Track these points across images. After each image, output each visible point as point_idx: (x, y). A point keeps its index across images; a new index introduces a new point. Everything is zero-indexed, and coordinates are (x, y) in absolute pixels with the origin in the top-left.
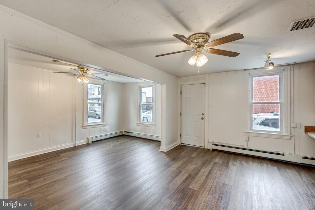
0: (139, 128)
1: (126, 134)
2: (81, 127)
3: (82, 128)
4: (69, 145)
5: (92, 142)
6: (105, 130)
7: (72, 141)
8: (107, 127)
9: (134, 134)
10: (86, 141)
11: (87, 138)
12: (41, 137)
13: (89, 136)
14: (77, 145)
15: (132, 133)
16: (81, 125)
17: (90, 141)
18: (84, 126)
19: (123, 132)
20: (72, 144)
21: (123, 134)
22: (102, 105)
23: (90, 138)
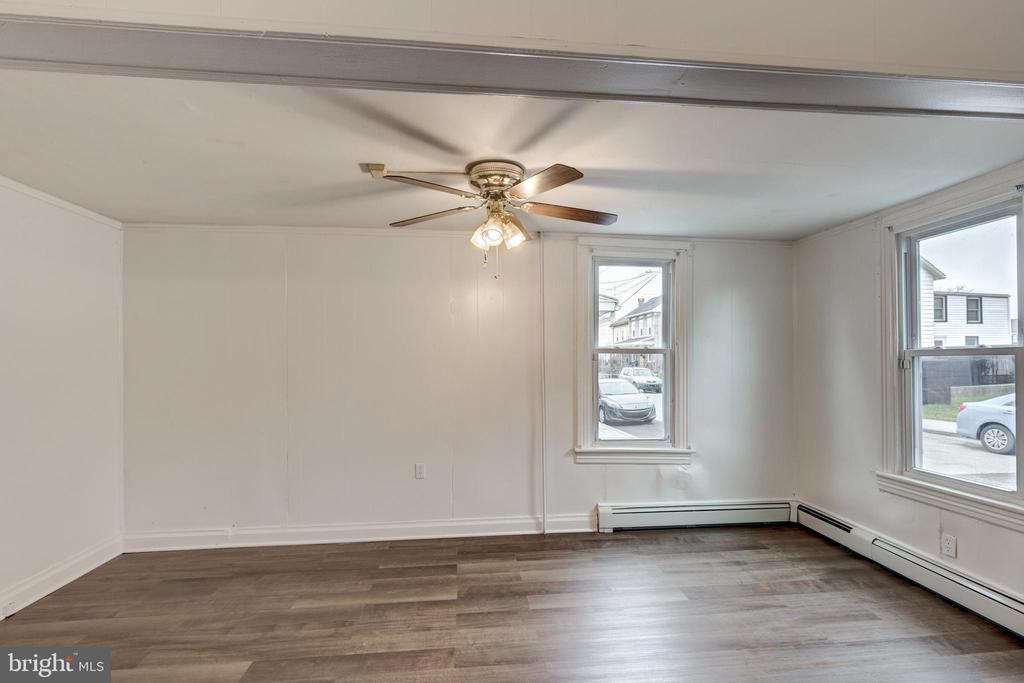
0: (895, 510)
1: (808, 521)
2: (568, 454)
3: (571, 459)
4: (518, 524)
5: (617, 530)
6: (682, 484)
7: (532, 512)
8: (694, 469)
9: (862, 537)
10: (587, 519)
11: (593, 507)
12: (425, 475)
13: (605, 500)
14: (548, 531)
15: (847, 529)
16: (570, 446)
17: (607, 526)
18: (577, 450)
19: (794, 510)
20: (532, 521)
21: (794, 519)
22: (668, 356)
23: (605, 507)
